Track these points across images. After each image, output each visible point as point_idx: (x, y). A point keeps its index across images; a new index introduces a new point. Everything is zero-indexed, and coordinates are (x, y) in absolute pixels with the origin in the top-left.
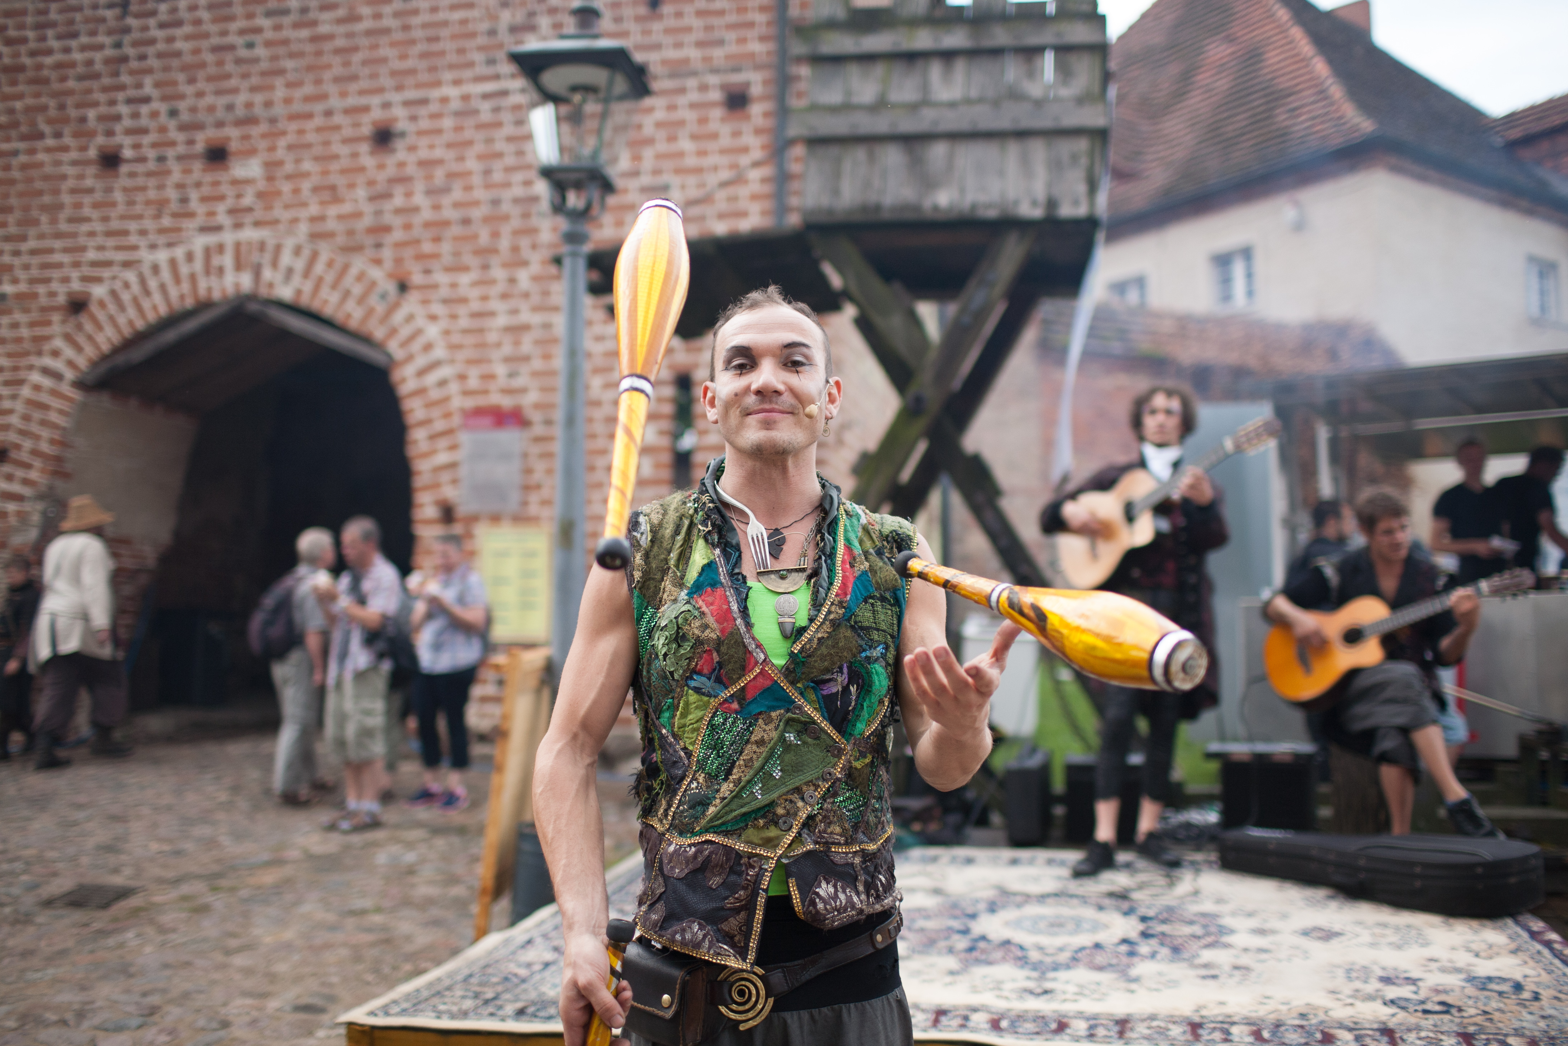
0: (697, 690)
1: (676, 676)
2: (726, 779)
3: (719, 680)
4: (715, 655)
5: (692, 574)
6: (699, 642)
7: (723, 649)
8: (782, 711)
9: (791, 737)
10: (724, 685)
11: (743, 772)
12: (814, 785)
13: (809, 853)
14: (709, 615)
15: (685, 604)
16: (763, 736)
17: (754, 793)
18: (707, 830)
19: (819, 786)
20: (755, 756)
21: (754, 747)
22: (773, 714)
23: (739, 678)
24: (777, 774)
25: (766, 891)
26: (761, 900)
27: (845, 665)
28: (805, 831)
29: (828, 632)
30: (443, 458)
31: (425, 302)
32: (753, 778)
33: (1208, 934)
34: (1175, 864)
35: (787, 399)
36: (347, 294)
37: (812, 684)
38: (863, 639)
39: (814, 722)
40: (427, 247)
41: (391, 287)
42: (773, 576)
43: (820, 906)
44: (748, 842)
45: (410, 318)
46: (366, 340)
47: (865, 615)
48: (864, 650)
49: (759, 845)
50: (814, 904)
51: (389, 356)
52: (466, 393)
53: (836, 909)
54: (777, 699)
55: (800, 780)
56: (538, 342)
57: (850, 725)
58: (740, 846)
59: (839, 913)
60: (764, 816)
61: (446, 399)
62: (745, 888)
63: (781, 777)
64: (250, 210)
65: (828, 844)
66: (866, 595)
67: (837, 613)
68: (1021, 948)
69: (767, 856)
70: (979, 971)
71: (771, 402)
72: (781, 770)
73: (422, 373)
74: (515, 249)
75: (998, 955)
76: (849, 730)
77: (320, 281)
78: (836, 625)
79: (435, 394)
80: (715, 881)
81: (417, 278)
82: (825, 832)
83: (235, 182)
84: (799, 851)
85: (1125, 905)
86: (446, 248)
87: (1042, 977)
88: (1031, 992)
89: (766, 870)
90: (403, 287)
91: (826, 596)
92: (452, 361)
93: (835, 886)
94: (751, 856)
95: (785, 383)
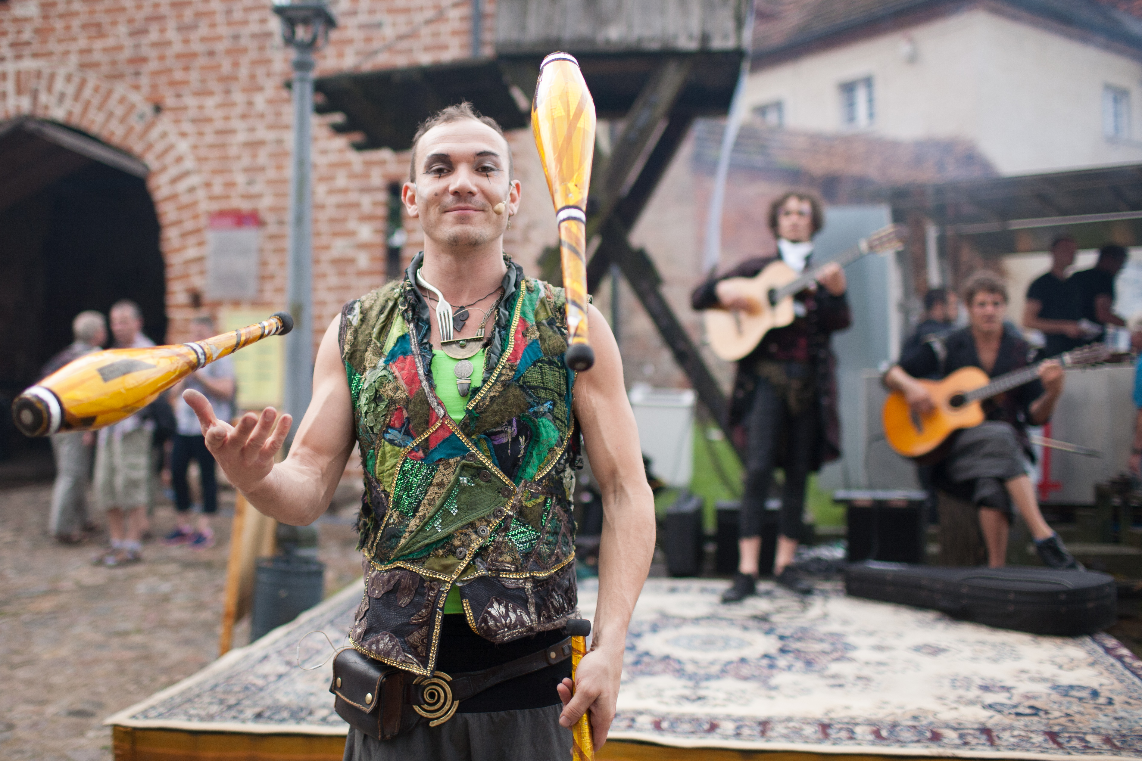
0: (391, 442)
1: (375, 431)
2: (414, 516)
3: (407, 433)
4: (404, 412)
5: (390, 343)
6: (392, 401)
7: (411, 407)
8: (459, 458)
9: (464, 480)
10: (412, 437)
11: (427, 509)
12: (486, 521)
13: (482, 578)
14: (400, 379)
15: (383, 370)
16: (443, 480)
17: (435, 528)
18: (397, 559)
19: (491, 522)
20: (436, 496)
21: (436, 489)
22: (451, 461)
23: (424, 431)
24: (454, 512)
25: (442, 609)
26: (439, 617)
27: (514, 419)
28: (479, 559)
29: (499, 392)
30: (192, 253)
31: (177, 121)
32: (434, 515)
33: (835, 650)
34: (807, 592)
35: (479, 199)
36: (110, 115)
37: (484, 436)
38: (531, 397)
39: (486, 468)
40: (178, 75)
41: (147, 109)
42: (454, 346)
43: (491, 623)
44: (430, 569)
45: (164, 135)
46: (127, 153)
47: (533, 376)
48: (532, 406)
49: (439, 571)
50: (485, 621)
51: (146, 167)
52: (212, 198)
53: (506, 626)
54: (454, 448)
55: (474, 517)
56: (272, 155)
57: (521, 470)
58: (422, 572)
59: (509, 629)
60: (443, 547)
61: (194, 204)
62: (426, 607)
63: (457, 513)
64: (28, 43)
65: (498, 571)
66: (535, 359)
67: (508, 375)
68: (679, 662)
69: (444, 580)
70: (644, 681)
71: (465, 201)
72: (458, 508)
73: (174, 181)
74: (253, 77)
75: (659, 667)
76: (519, 474)
77: (88, 104)
78: (506, 385)
79: (185, 199)
80: (404, 601)
81: (170, 101)
82: (496, 561)
83: (16, 20)
84: (471, 576)
85: (767, 626)
86: (194, 76)
87: (697, 686)
88: (687, 698)
89: (443, 592)
90: (158, 109)
91: (498, 361)
92: (199, 172)
93: (506, 607)
94: (432, 580)
95: (477, 186)
